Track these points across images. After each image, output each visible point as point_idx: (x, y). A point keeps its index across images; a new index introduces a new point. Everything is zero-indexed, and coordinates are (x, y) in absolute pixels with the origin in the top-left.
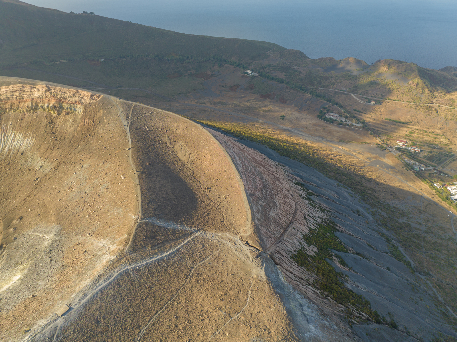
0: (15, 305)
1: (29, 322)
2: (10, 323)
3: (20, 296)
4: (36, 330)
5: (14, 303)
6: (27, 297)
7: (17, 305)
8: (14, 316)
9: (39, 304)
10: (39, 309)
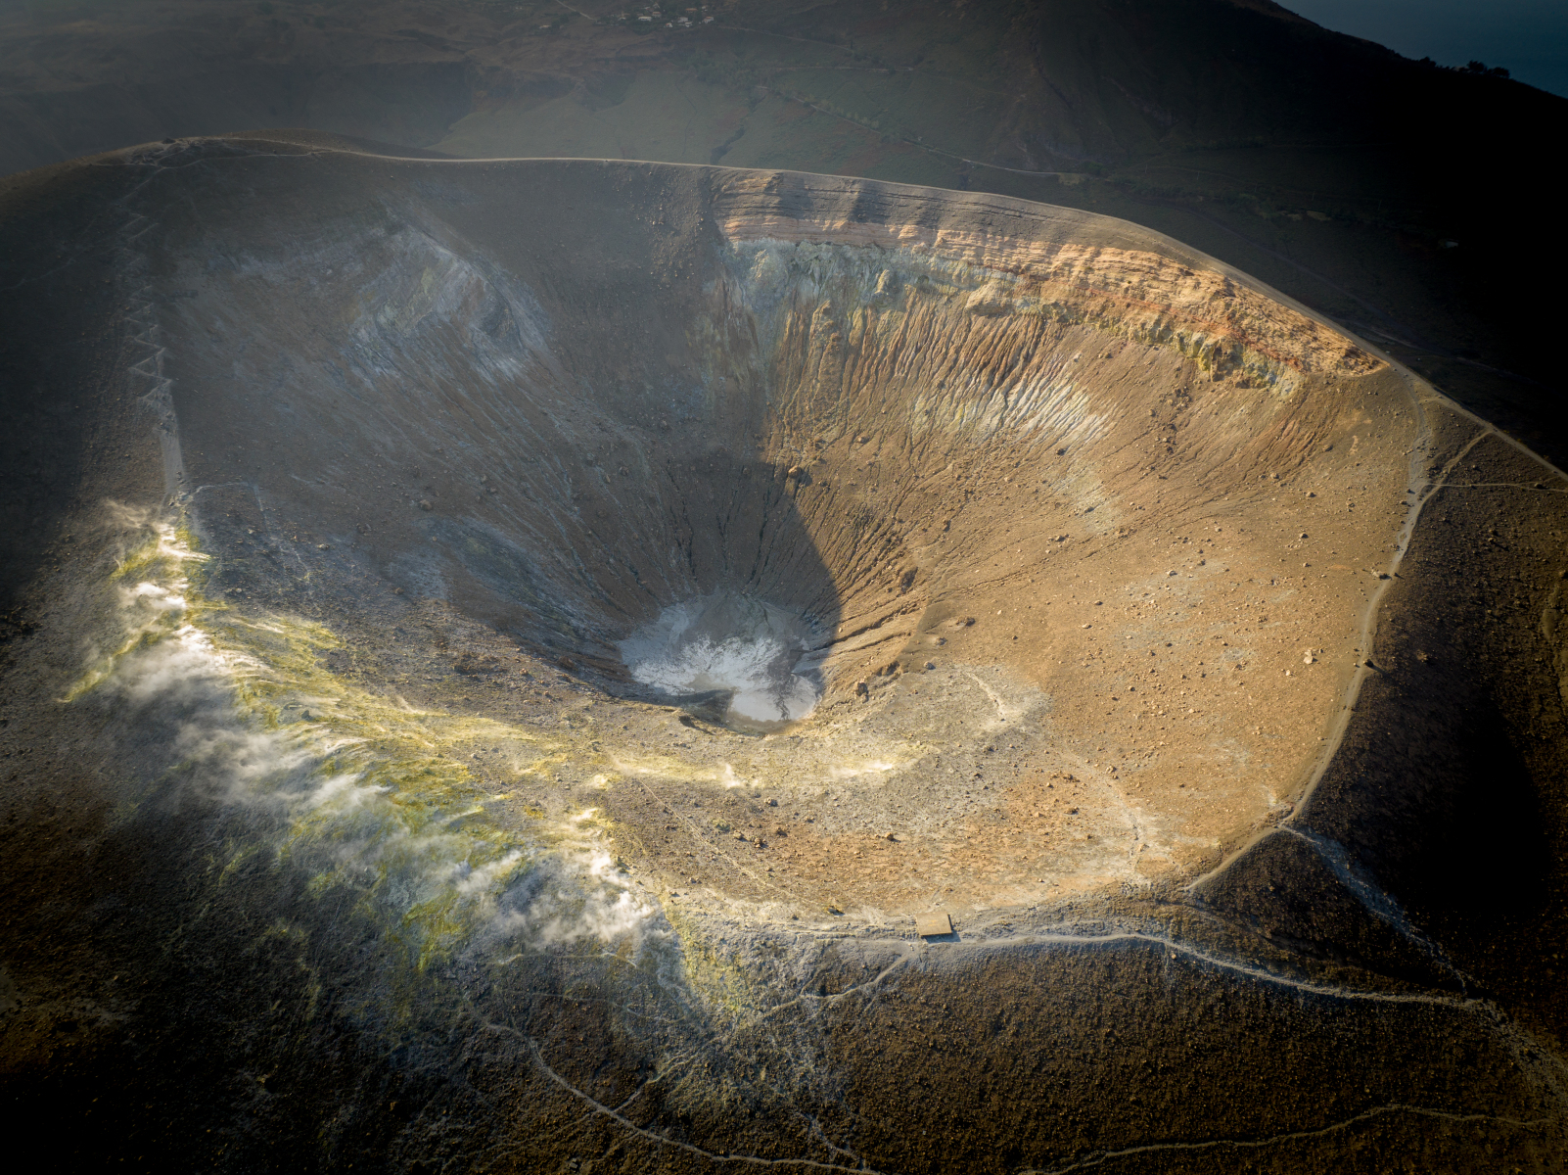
0: (845, 829)
1: (849, 894)
2: (814, 863)
3: (867, 816)
4: (852, 925)
5: (844, 823)
6: (877, 830)
7: (849, 833)
8: (830, 855)
9: (892, 868)
10: (885, 880)
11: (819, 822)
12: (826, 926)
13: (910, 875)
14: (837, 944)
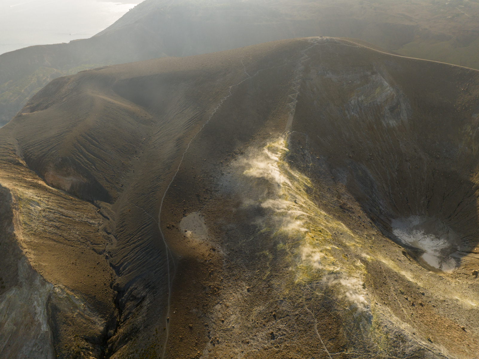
11: (437, 308)
12: (424, 343)
13: (466, 346)
14: (426, 351)
